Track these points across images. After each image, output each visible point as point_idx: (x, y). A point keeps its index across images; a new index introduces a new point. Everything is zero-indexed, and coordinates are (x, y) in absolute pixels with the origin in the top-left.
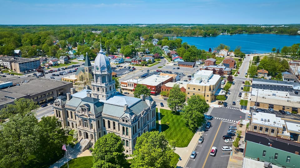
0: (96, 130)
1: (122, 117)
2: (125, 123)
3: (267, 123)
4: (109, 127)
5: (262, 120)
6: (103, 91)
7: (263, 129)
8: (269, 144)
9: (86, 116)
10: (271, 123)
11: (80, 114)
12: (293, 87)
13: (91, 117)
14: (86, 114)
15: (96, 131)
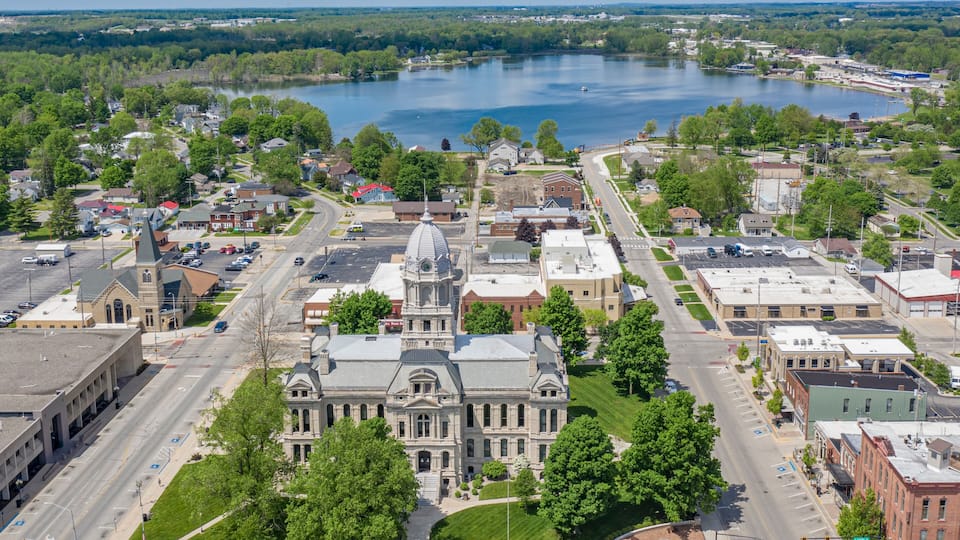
0: (458, 437)
1: (538, 385)
2: (548, 397)
3: (809, 348)
4: (487, 423)
5: (796, 343)
6: (443, 328)
7: (807, 362)
8: (853, 382)
9: (429, 403)
10: (817, 346)
11: (410, 400)
12: (784, 252)
13: (446, 402)
14: (429, 398)
15: (459, 442)
